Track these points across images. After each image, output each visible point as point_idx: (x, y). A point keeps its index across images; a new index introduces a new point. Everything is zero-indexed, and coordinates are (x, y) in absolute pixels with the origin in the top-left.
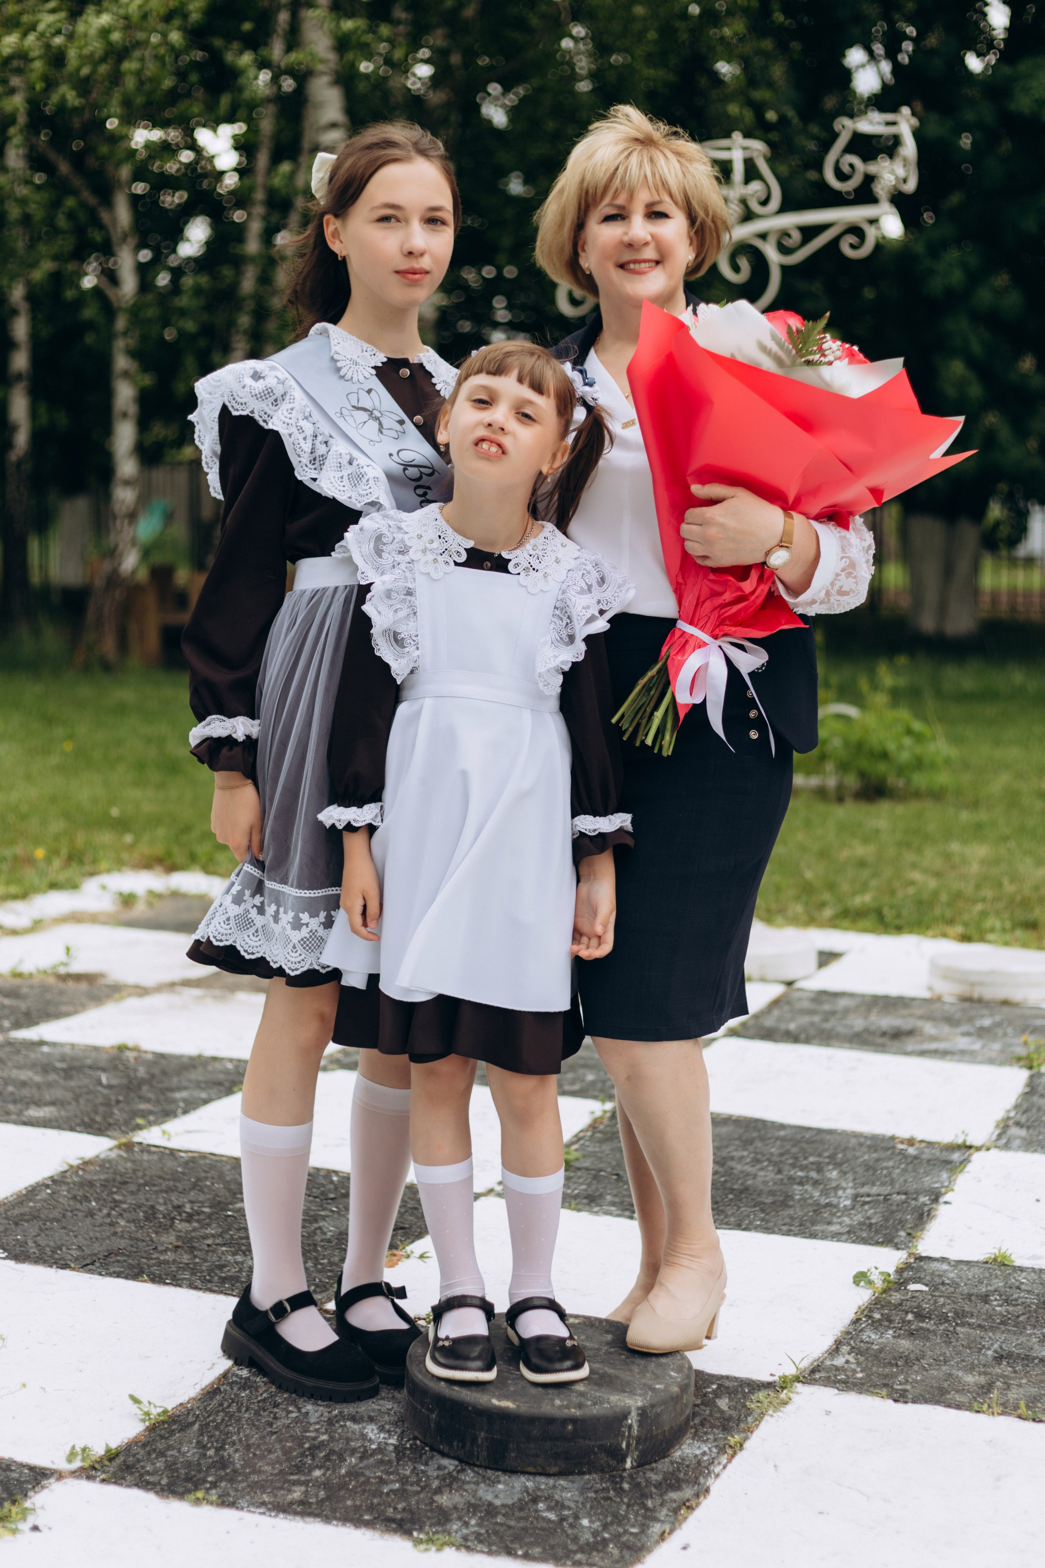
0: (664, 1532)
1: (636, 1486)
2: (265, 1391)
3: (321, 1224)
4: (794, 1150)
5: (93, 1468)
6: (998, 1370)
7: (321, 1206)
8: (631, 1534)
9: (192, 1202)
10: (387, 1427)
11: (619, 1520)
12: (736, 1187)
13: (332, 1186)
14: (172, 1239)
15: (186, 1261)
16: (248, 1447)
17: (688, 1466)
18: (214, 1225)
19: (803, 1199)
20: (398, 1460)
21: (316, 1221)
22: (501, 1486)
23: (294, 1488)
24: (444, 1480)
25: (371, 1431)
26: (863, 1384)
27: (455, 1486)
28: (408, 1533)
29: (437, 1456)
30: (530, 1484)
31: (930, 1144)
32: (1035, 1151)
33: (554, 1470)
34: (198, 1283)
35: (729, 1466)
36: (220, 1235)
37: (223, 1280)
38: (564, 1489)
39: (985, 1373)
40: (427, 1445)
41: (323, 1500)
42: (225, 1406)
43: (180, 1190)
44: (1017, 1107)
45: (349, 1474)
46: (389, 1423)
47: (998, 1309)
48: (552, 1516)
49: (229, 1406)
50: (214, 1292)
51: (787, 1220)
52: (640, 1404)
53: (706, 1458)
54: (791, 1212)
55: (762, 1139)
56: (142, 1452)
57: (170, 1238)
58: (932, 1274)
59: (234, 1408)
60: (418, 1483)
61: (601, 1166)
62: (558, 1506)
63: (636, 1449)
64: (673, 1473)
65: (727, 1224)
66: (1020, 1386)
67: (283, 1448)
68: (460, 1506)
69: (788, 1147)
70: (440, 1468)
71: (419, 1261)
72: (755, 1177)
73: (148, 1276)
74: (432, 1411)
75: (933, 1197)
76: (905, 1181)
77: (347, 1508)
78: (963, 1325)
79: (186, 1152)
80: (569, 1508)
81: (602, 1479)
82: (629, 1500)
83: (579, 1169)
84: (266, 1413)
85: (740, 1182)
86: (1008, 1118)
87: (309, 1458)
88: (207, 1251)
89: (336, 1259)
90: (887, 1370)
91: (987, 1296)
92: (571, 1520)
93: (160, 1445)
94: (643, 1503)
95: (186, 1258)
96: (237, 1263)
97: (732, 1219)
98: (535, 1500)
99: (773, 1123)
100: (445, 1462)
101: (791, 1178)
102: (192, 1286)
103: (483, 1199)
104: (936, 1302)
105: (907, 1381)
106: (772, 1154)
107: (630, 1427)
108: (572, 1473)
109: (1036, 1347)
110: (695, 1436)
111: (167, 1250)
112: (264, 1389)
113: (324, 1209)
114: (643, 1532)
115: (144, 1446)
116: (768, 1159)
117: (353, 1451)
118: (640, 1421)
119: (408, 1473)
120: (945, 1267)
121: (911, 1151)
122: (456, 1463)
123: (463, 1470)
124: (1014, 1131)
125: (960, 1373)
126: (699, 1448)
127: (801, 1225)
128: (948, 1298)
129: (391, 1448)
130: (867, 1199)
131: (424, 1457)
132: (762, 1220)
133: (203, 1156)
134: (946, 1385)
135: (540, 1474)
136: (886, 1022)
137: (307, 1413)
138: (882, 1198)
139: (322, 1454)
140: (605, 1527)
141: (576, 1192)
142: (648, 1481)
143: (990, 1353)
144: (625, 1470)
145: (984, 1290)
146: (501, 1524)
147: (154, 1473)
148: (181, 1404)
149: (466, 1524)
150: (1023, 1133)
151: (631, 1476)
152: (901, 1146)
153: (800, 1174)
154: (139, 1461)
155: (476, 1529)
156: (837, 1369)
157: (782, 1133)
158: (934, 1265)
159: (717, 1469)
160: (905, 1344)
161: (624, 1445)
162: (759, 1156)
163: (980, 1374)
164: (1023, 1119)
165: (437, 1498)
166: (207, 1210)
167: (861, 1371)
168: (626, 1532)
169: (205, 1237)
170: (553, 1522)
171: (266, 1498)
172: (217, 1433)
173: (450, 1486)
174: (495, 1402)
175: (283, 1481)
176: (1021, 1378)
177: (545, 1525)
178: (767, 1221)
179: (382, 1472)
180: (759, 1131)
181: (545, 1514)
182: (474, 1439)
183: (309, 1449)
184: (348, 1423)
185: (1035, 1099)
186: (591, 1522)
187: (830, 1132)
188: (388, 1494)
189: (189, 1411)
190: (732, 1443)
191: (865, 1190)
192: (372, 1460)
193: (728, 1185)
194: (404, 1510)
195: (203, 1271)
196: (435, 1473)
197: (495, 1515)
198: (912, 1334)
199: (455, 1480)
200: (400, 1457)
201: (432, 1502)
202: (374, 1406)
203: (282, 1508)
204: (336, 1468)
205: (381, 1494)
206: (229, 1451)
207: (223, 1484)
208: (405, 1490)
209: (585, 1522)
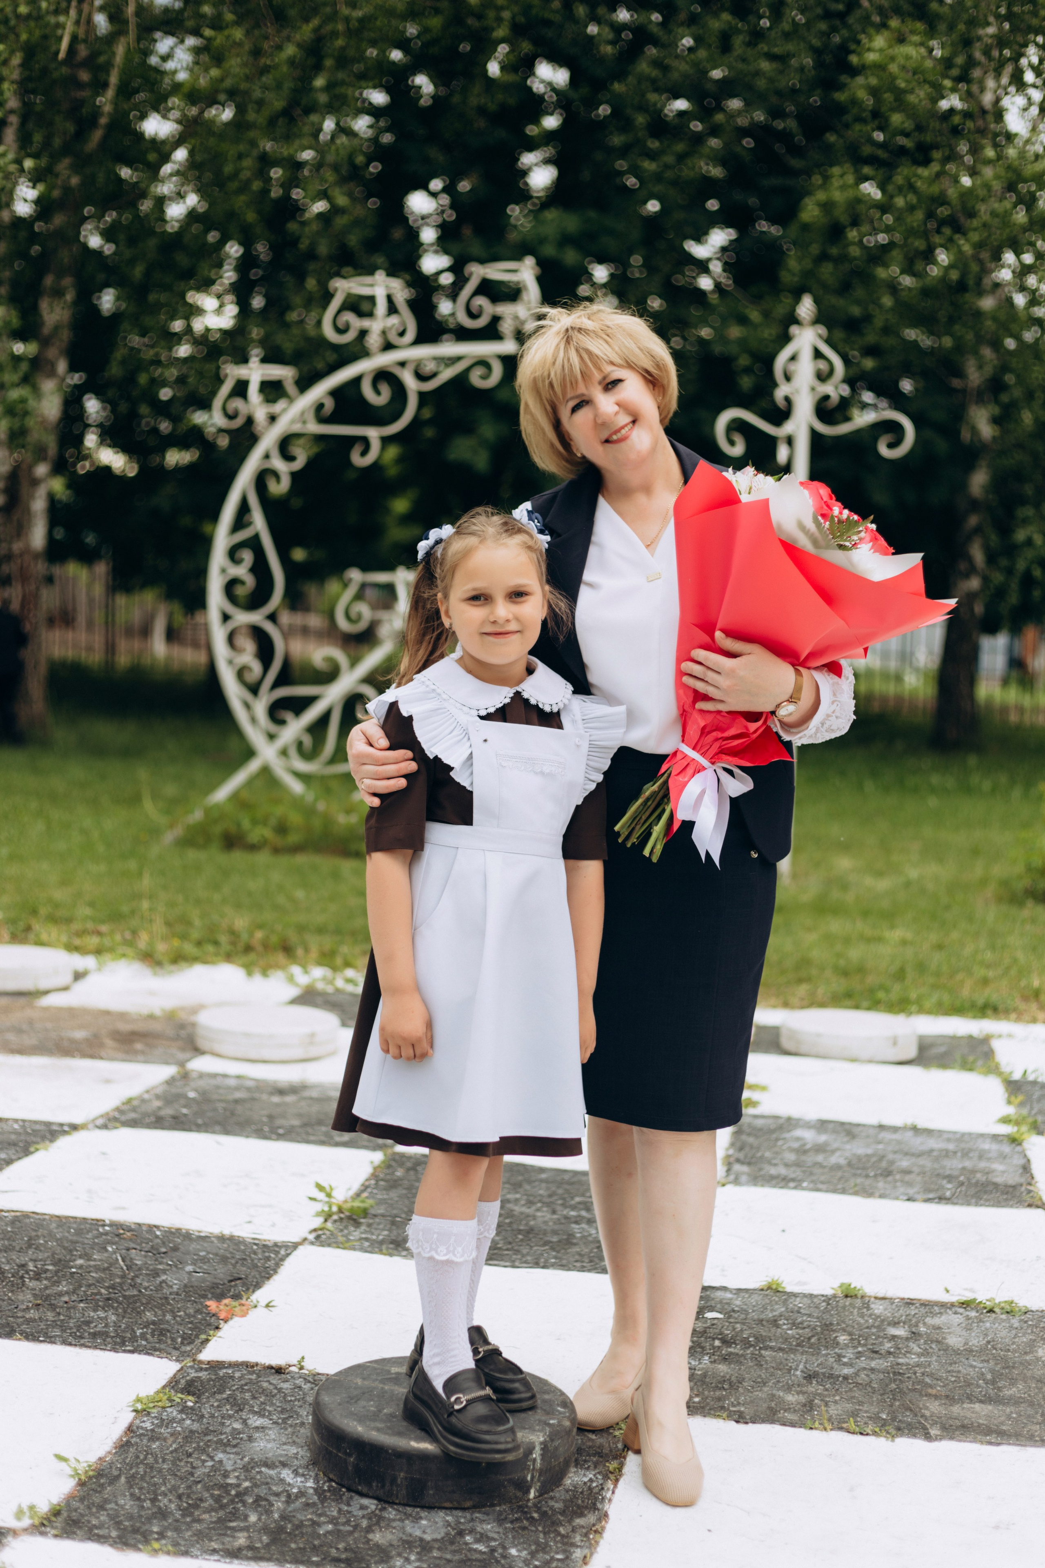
0: (585, 1557)
1: (544, 1514)
2: (174, 1442)
3: (164, 1277)
4: (560, 1191)
5: (43, 1524)
6: (811, 1389)
7: (156, 1260)
8: (558, 1560)
9: (35, 1261)
10: (301, 1471)
11: (543, 1548)
12: (522, 1228)
13: (158, 1241)
14: (29, 1297)
15: (51, 1318)
16: (180, 1497)
17: (582, 1493)
18: (64, 1283)
19: (583, 1237)
20: (322, 1502)
21: (158, 1275)
22: (424, 1522)
23: (237, 1535)
24: (370, 1519)
25: (287, 1474)
26: (703, 1408)
27: (382, 1524)
29: (356, 1497)
30: (449, 1518)
32: (762, 1186)
33: (468, 1504)
34: (71, 1339)
35: (617, 1491)
36: (74, 1292)
37: (94, 1335)
38: (482, 1521)
39: (803, 1393)
40: (343, 1486)
41: (268, 1545)
42: (142, 1457)
43: (17, 1248)
44: (732, 1145)
45: (283, 1517)
46: (300, 1466)
47: (789, 1332)
48: (481, 1547)
49: (145, 1458)
50: (89, 1347)
51: (577, 1257)
52: (542, 1439)
53: (594, 1484)
54: (576, 1249)
55: (530, 1182)
56: (82, 1507)
57: (25, 1298)
58: (721, 1302)
59: (150, 1460)
60: (348, 1522)
61: (395, 1212)
62: (483, 1538)
63: (539, 1480)
64: (571, 1501)
65: (526, 1262)
66: (836, 1402)
67: (212, 1495)
68: (395, 1543)
69: (554, 1189)
70: (362, 1507)
71: (266, 1310)
72: (534, 1218)
73: (21, 1334)
74: (350, 1455)
77: (293, 1550)
78: (766, 1348)
79: (8, 1211)
80: (495, 1540)
81: (512, 1510)
82: (544, 1527)
83: (375, 1216)
84: (182, 1464)
85: (524, 1222)
86: (728, 1157)
87: (240, 1505)
88: (68, 1308)
89: (192, 1311)
90: (718, 1393)
91: (776, 1321)
92: (500, 1551)
93: (97, 1499)
94: (556, 1530)
95: (50, 1315)
96: (101, 1319)
97: (529, 1258)
98: (461, 1533)
99: (532, 1166)
100: (365, 1501)
101: (566, 1218)
102: (65, 1342)
103: (300, 1247)
104: (734, 1329)
105: (739, 1404)
106: (541, 1195)
107: (535, 1460)
108: (484, 1506)
109: (836, 1366)
110: (577, 1464)
111: (28, 1308)
112: (172, 1439)
113: (160, 1263)
114: (567, 1558)
115: (82, 1499)
116: (540, 1201)
117: (277, 1495)
118: (543, 1456)
119: (335, 1513)
120: (728, 1295)
122: (375, 1502)
123: (383, 1509)
124: (737, 1167)
125: (781, 1394)
126: (584, 1475)
127: (591, 1261)
128: (743, 1324)
129: (311, 1491)
131: (344, 1498)
132: (556, 1258)
133: (26, 1215)
134: (773, 1405)
135: (456, 1509)
137: (221, 1462)
139: (251, 1501)
140: (533, 1554)
141: (381, 1237)
142: (552, 1508)
143: (798, 1373)
144: (529, 1500)
145: (770, 1315)
146: (440, 1558)
147: (101, 1526)
148: (100, 1459)
149: (407, 1560)
150: (745, 1169)
151: (535, 1505)
153: (573, 1213)
154: (82, 1515)
155: (417, 1564)
157: (543, 1176)
158: (719, 1294)
159: (609, 1495)
160: (723, 1368)
161: (529, 1478)
162: (531, 1198)
163: (798, 1393)
164: (741, 1155)
165: (370, 1536)
166: (50, 1267)
167: (697, 1395)
168: (552, 1558)
169: (61, 1294)
170: (484, 1553)
171: (215, 1545)
172: (145, 1485)
173: (378, 1523)
174: (414, 1444)
175: (222, 1527)
176: (834, 1396)
177: (478, 1556)
178: (561, 1259)
179: (312, 1513)
180: (522, 1175)
181: (475, 1546)
182: (393, 1480)
183: (238, 1495)
184: (263, 1469)
185: (744, 1137)
186: (518, 1551)
188: (325, 1535)
189: (111, 1464)
190: (611, 1469)
192: (298, 1504)
193: (515, 1226)
194: (346, 1550)
195: (71, 1329)
196: (360, 1513)
197: (430, 1549)
198: (725, 1359)
199: (380, 1518)
200: (323, 1499)
201: (369, 1540)
202: (279, 1452)
203: (234, 1554)
204: (268, 1512)
205: (319, 1536)
206: (163, 1502)
207: (169, 1534)
208: (339, 1531)
209: (513, 1552)
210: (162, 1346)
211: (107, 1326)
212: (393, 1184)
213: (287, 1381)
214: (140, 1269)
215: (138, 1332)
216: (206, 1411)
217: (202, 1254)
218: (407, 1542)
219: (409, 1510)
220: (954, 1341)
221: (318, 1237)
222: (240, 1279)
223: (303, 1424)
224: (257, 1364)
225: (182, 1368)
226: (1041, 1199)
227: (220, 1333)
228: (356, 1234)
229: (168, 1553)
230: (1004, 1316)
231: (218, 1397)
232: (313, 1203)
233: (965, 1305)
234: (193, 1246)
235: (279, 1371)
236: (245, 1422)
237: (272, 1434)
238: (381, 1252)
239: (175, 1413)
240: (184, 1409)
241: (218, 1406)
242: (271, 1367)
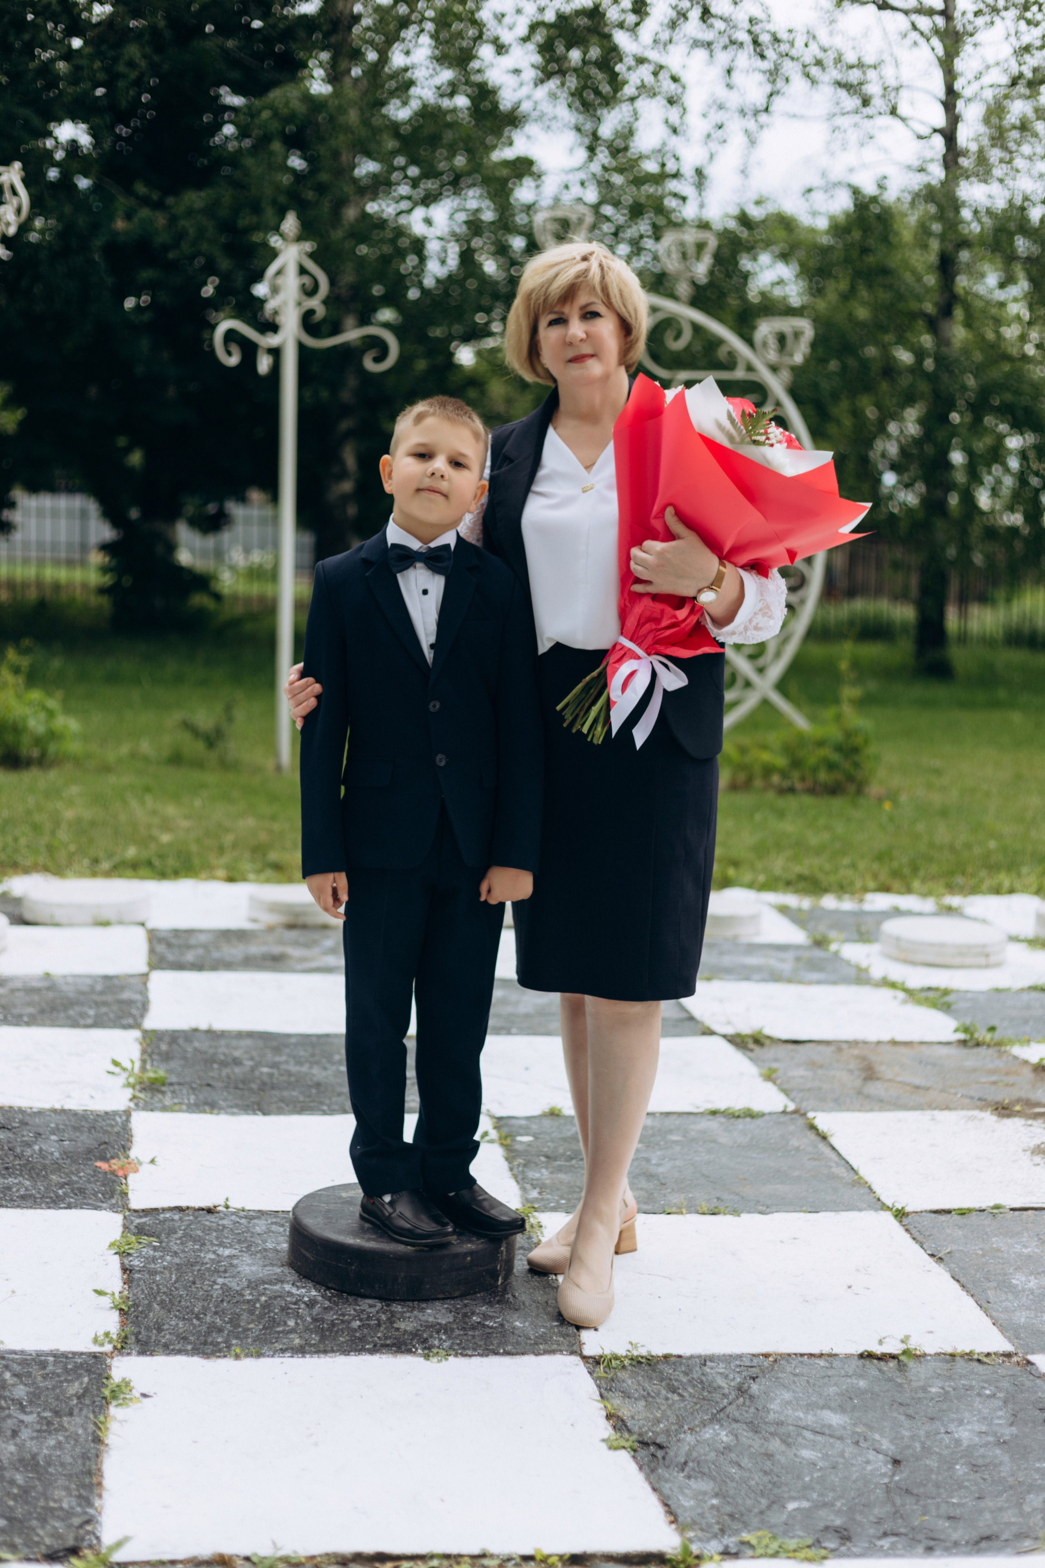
2: (171, 1274)
3: (38, 1147)
5: (122, 1347)
10: (298, 1284)
16: (216, 1313)
21: (31, 1146)
22: (429, 1311)
23: (292, 1336)
24: (384, 1313)
25: (287, 1287)
27: (398, 1316)
28: (409, 1352)
29: (359, 1298)
30: (449, 1306)
37: (23, 1198)
38: (475, 1306)
39: (642, 1189)
40: (344, 1292)
41: (321, 1341)
42: (154, 1286)
45: (315, 1320)
46: (295, 1281)
48: (491, 1325)
49: (159, 1289)
55: (287, 1046)
56: (141, 1331)
58: (521, 1127)
59: (164, 1289)
60: (369, 1318)
61: (187, 1079)
62: (485, 1317)
67: (243, 1310)
68: (420, 1329)
70: (371, 1306)
71: (152, 1166)
77: (345, 1343)
80: (496, 1317)
81: (491, 1295)
83: (171, 1084)
84: (194, 1289)
87: (272, 1314)
89: (89, 1172)
92: (507, 1324)
93: (148, 1324)
100: (370, 1301)
103: (132, 1114)
104: (548, 1147)
107: (503, 1253)
112: (167, 1272)
113: (23, 1136)
115: (136, 1326)
117: (295, 1304)
119: (352, 1312)
120: (523, 1122)
123: (389, 1306)
128: (553, 1142)
129: (320, 1298)
131: (351, 1301)
135: (447, 1298)
136: (254, 949)
137: (224, 1284)
139: (278, 1310)
140: (534, 1324)
141: (192, 1101)
145: (569, 1134)
146: (464, 1335)
147: (172, 1343)
148: (123, 1292)
149: (440, 1339)
151: (505, 1291)
154: (147, 1337)
155: (451, 1341)
156: (542, 1199)
157: (293, 1040)
158: (514, 1122)
160: (562, 1176)
161: (499, 1269)
165: (395, 1325)
170: (497, 1328)
171: (279, 1346)
172: (179, 1308)
173: (393, 1316)
175: (274, 1333)
177: (494, 1330)
179: (335, 1314)
181: (486, 1324)
182: (394, 1281)
183: (263, 1307)
184: (266, 1286)
186: (522, 1324)
187: (327, 1036)
188: (360, 1329)
189: (134, 1295)
192: (317, 1309)
194: (386, 1338)
196: (373, 1310)
197: (452, 1330)
198: (559, 1169)
199: (393, 1314)
200: (337, 1304)
201: (398, 1329)
202: (266, 1273)
203: (301, 1351)
204: (298, 1316)
205: (355, 1330)
206: (208, 1319)
207: (234, 1342)
208: (369, 1325)
209: (517, 1324)
210: (90, 1201)
211: (27, 1189)
212: (166, 1057)
213: (223, 1219)
214: (9, 1142)
215: (60, 1192)
216: (175, 1248)
217: (53, 1125)
218: (432, 1326)
219: (410, 1304)
220: (724, 1139)
221: (137, 1105)
222: (105, 1143)
223: (266, 1250)
224: (188, 1208)
225: (125, 1218)
226: (708, 1028)
227: (130, 1187)
228: (168, 1101)
229: (247, 1356)
230: (748, 1120)
231: (175, 1236)
232: (110, 1076)
233: (714, 1113)
234: (37, 1120)
235: (210, 1211)
236: (214, 1252)
237: (247, 1258)
238: (204, 1112)
239: (151, 1252)
240: (155, 1249)
241: (182, 1244)
242: (203, 1209)
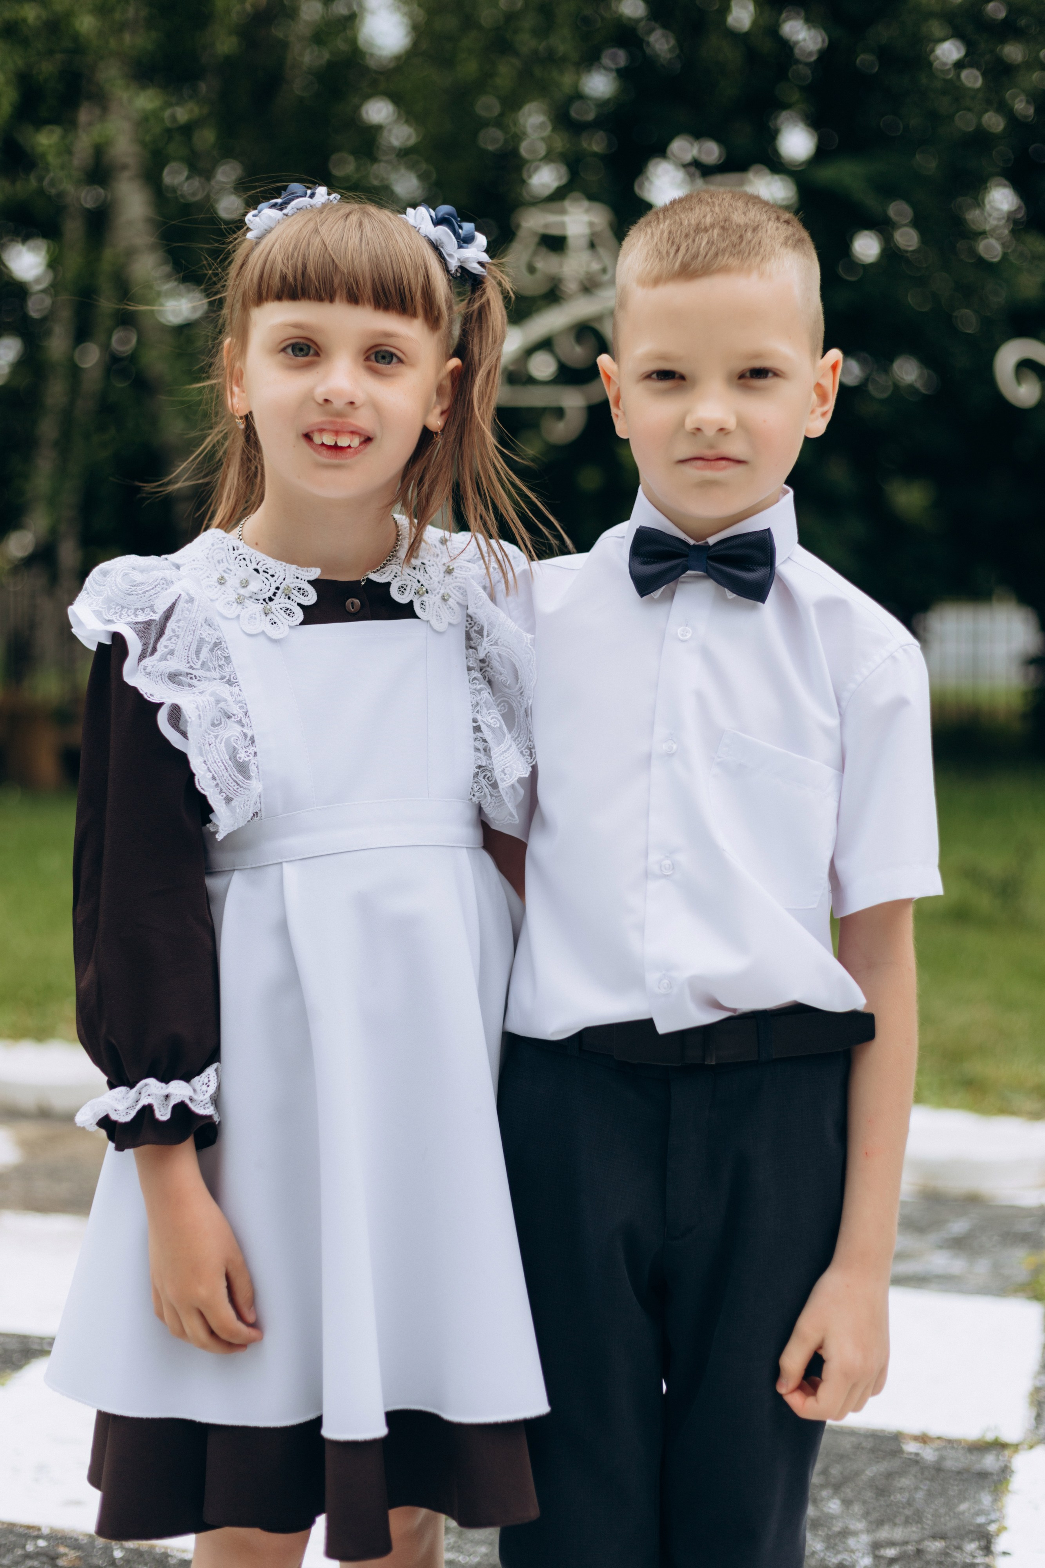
31: (951, 1443)
75: (983, 1543)
76: (936, 1515)
121: (929, 1454)
130: (891, 1552)
138: (910, 1548)
152: (911, 1447)
191: (884, 1534)
